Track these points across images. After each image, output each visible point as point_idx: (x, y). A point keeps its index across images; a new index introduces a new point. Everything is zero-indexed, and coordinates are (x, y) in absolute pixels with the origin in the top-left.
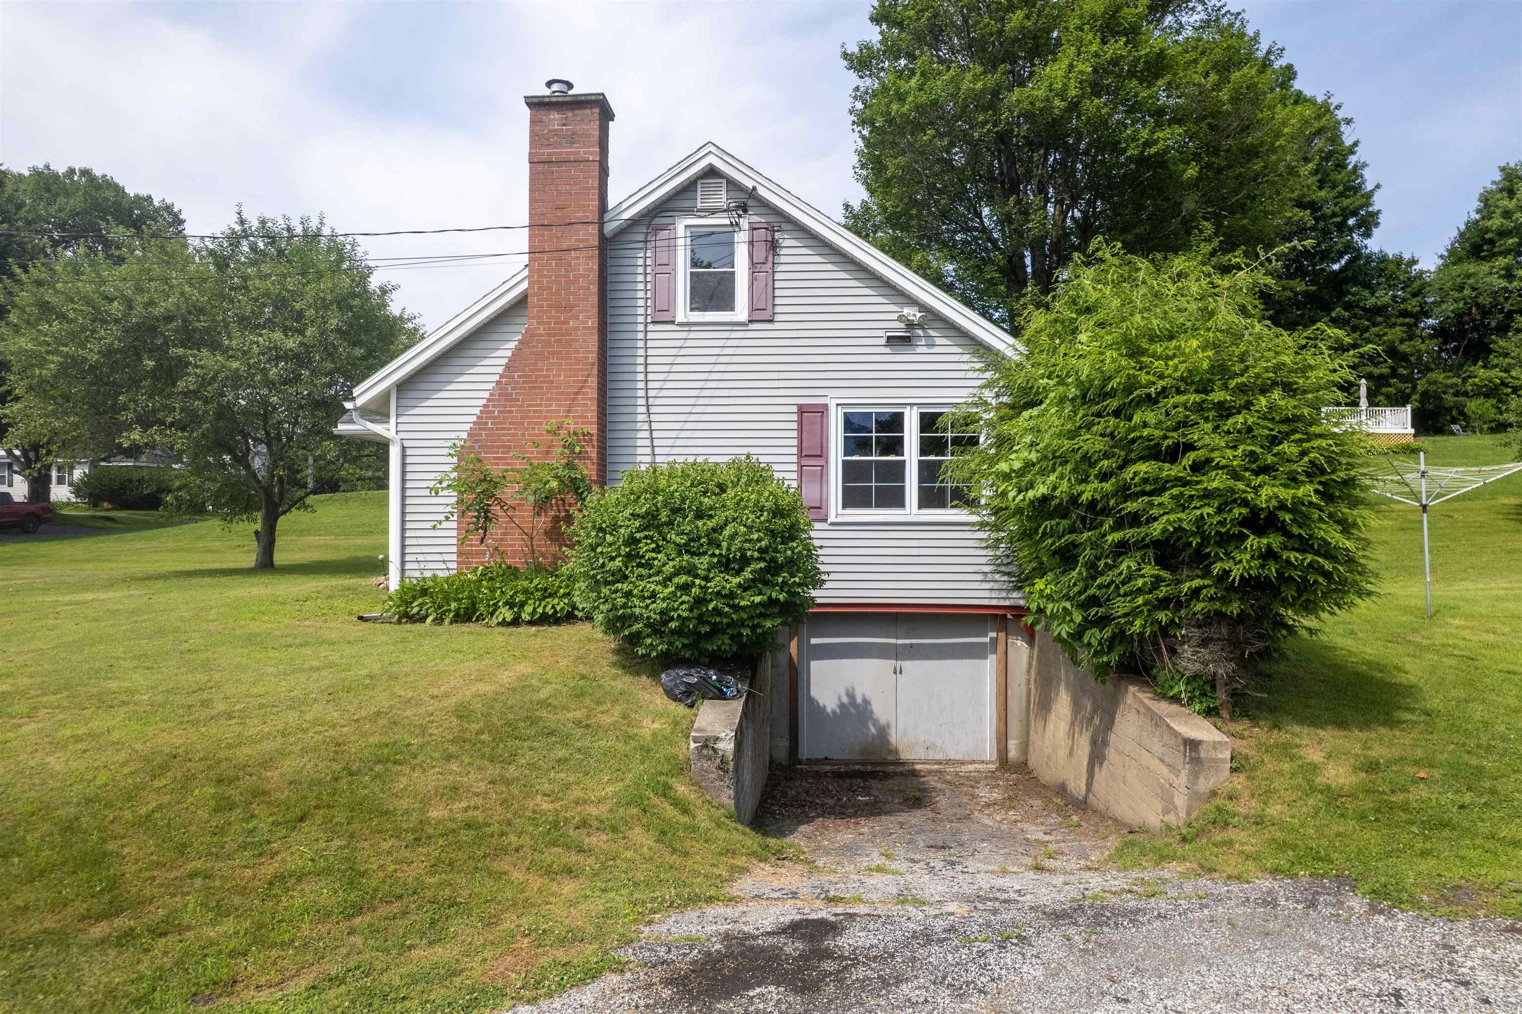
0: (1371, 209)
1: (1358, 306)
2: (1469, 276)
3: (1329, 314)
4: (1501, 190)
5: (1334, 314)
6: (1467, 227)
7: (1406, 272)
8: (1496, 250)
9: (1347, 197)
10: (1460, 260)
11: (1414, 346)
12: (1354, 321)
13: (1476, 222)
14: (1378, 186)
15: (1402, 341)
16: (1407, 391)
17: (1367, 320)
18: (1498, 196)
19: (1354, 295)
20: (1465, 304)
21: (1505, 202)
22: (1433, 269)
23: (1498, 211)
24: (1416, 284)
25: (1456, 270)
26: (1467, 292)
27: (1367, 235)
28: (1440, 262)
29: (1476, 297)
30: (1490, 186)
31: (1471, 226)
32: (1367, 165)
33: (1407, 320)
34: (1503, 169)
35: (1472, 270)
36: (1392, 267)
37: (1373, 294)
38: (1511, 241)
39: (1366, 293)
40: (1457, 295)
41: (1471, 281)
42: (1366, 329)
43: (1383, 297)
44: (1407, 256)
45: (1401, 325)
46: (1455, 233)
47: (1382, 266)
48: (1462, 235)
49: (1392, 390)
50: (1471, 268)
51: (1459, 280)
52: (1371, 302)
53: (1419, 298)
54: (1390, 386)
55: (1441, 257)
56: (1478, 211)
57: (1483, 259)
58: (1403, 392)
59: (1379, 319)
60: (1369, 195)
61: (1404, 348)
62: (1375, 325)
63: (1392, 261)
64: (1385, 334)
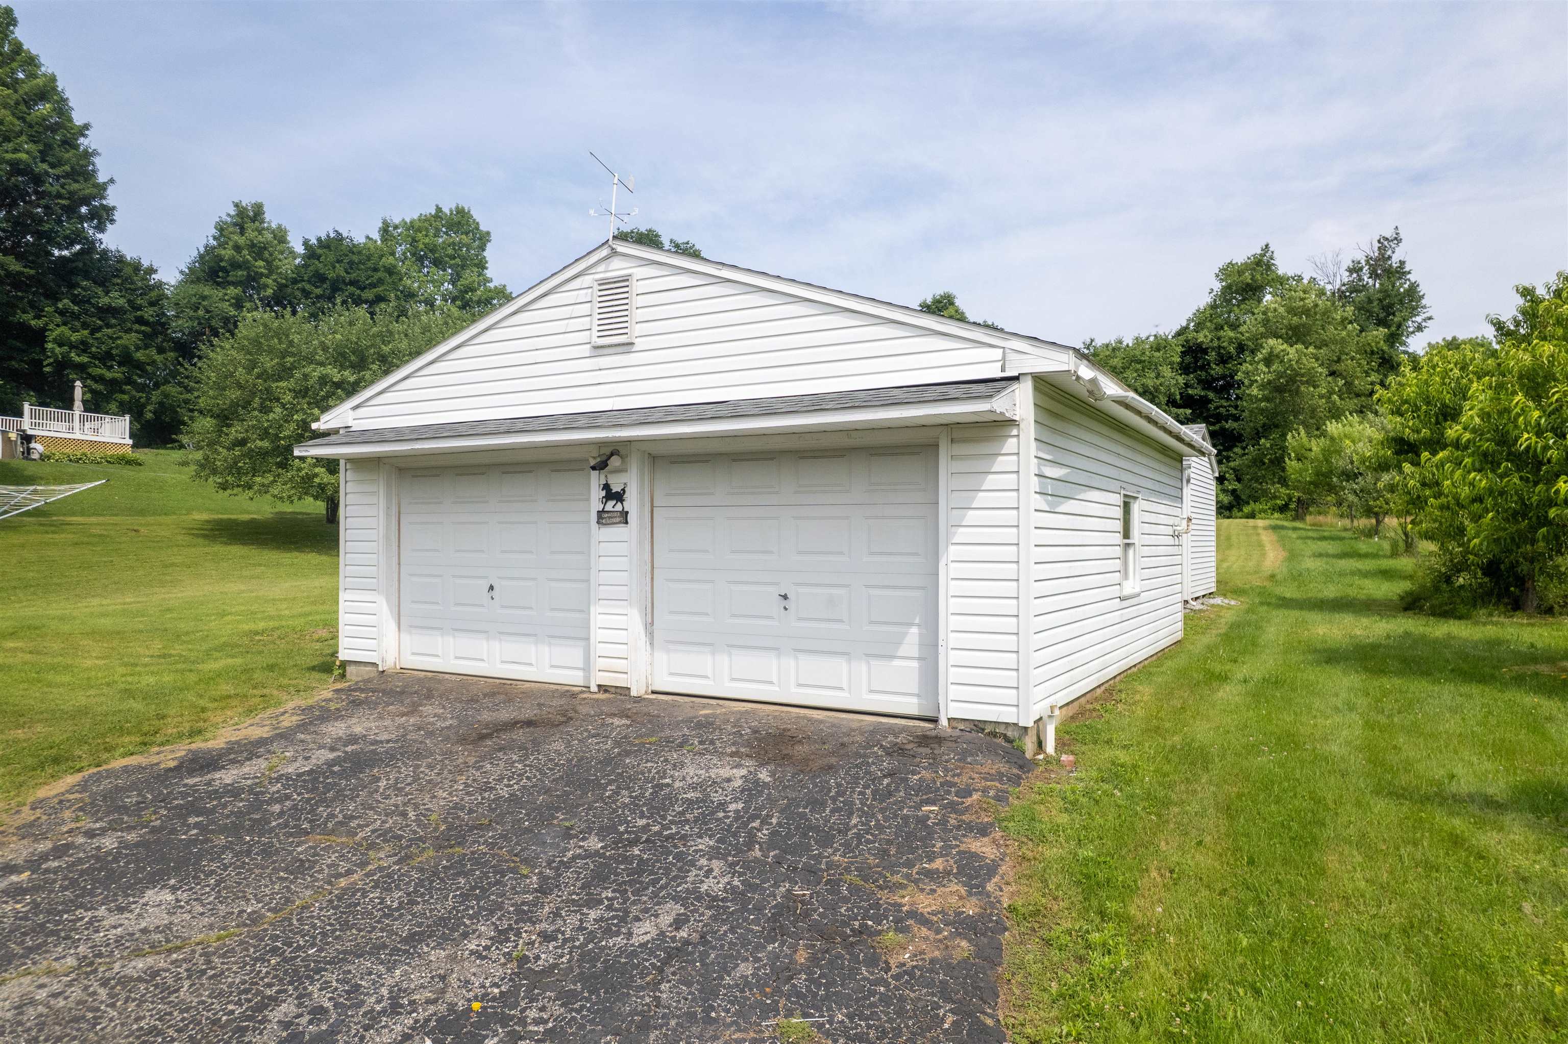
0: (104, 202)
1: (88, 302)
2: (204, 298)
3: (55, 304)
4: (235, 224)
5: (60, 305)
6: (206, 251)
7: (143, 279)
8: (229, 279)
9: (76, 181)
10: (198, 280)
11: (148, 355)
12: (83, 318)
13: (214, 248)
14: (112, 181)
15: (138, 348)
16: (142, 400)
17: (100, 319)
18: (231, 229)
19: (84, 289)
20: (200, 324)
21: (235, 238)
22: (173, 282)
23: (231, 243)
24: (154, 294)
25: (192, 289)
26: (201, 312)
27: (101, 228)
28: (180, 277)
29: (209, 319)
30: (225, 218)
31: (209, 250)
32: (98, 154)
33: (143, 328)
34: (236, 205)
35: (206, 293)
36: (128, 271)
37: (107, 293)
38: (240, 273)
39: (100, 291)
40: (192, 313)
41: (205, 303)
42: (99, 329)
43: (116, 299)
44: (145, 263)
45: (137, 332)
46: (195, 253)
47: (118, 266)
48: (201, 256)
49: (126, 397)
50: (207, 290)
51: (194, 300)
52: (104, 301)
53: (156, 308)
54: (123, 392)
55: (182, 272)
56: (215, 238)
57: (218, 284)
58: (138, 400)
59: (113, 321)
60: (103, 187)
61: (139, 355)
62: (108, 326)
63: (130, 264)
64: (120, 338)
